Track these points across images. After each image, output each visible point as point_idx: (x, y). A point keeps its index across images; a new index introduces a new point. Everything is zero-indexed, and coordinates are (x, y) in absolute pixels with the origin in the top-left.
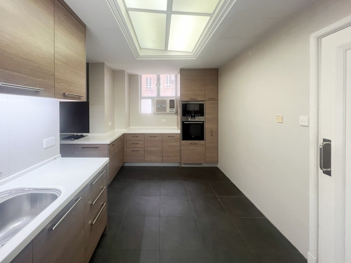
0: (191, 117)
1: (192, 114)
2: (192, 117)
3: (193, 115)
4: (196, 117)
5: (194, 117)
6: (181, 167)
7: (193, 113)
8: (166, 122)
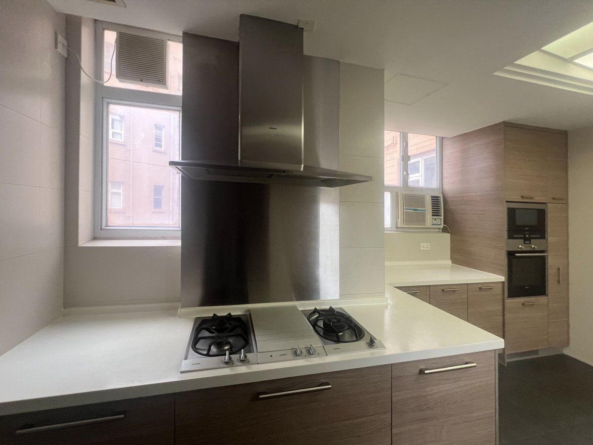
0: (523, 240)
1: (526, 233)
2: (525, 239)
3: (527, 236)
4: (532, 240)
5: (529, 239)
6: (506, 365)
7: (526, 231)
8: (429, 249)
